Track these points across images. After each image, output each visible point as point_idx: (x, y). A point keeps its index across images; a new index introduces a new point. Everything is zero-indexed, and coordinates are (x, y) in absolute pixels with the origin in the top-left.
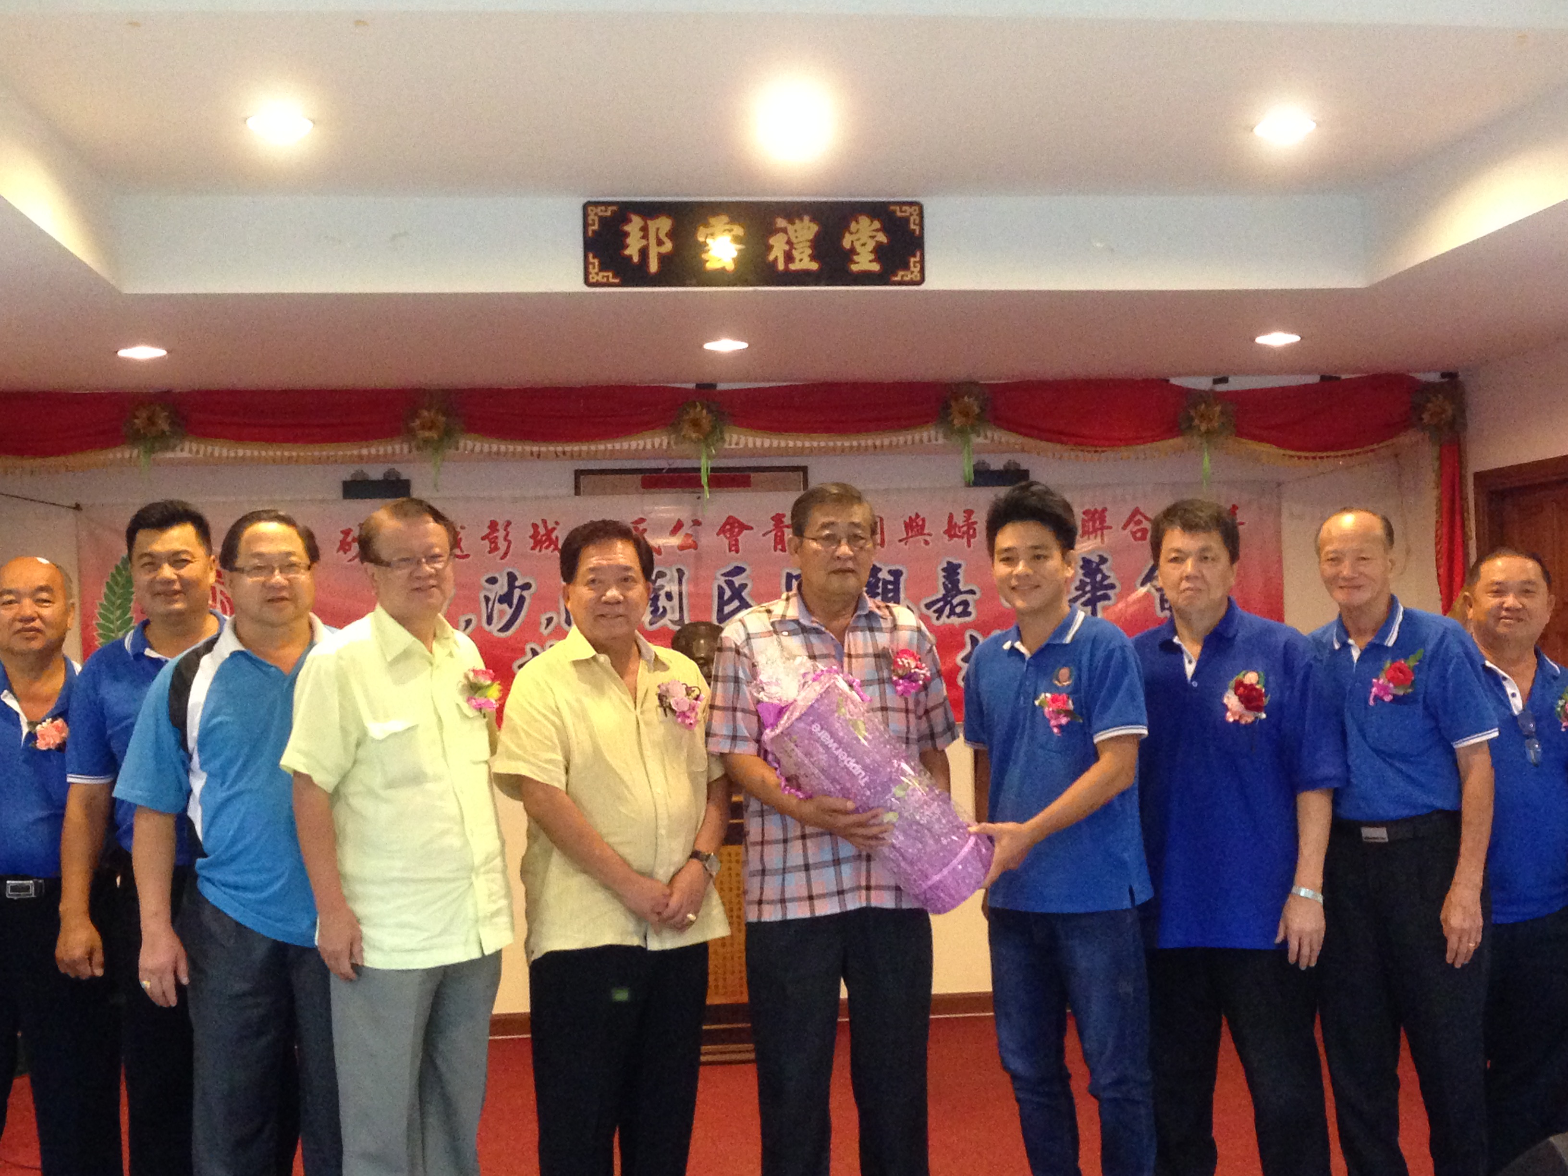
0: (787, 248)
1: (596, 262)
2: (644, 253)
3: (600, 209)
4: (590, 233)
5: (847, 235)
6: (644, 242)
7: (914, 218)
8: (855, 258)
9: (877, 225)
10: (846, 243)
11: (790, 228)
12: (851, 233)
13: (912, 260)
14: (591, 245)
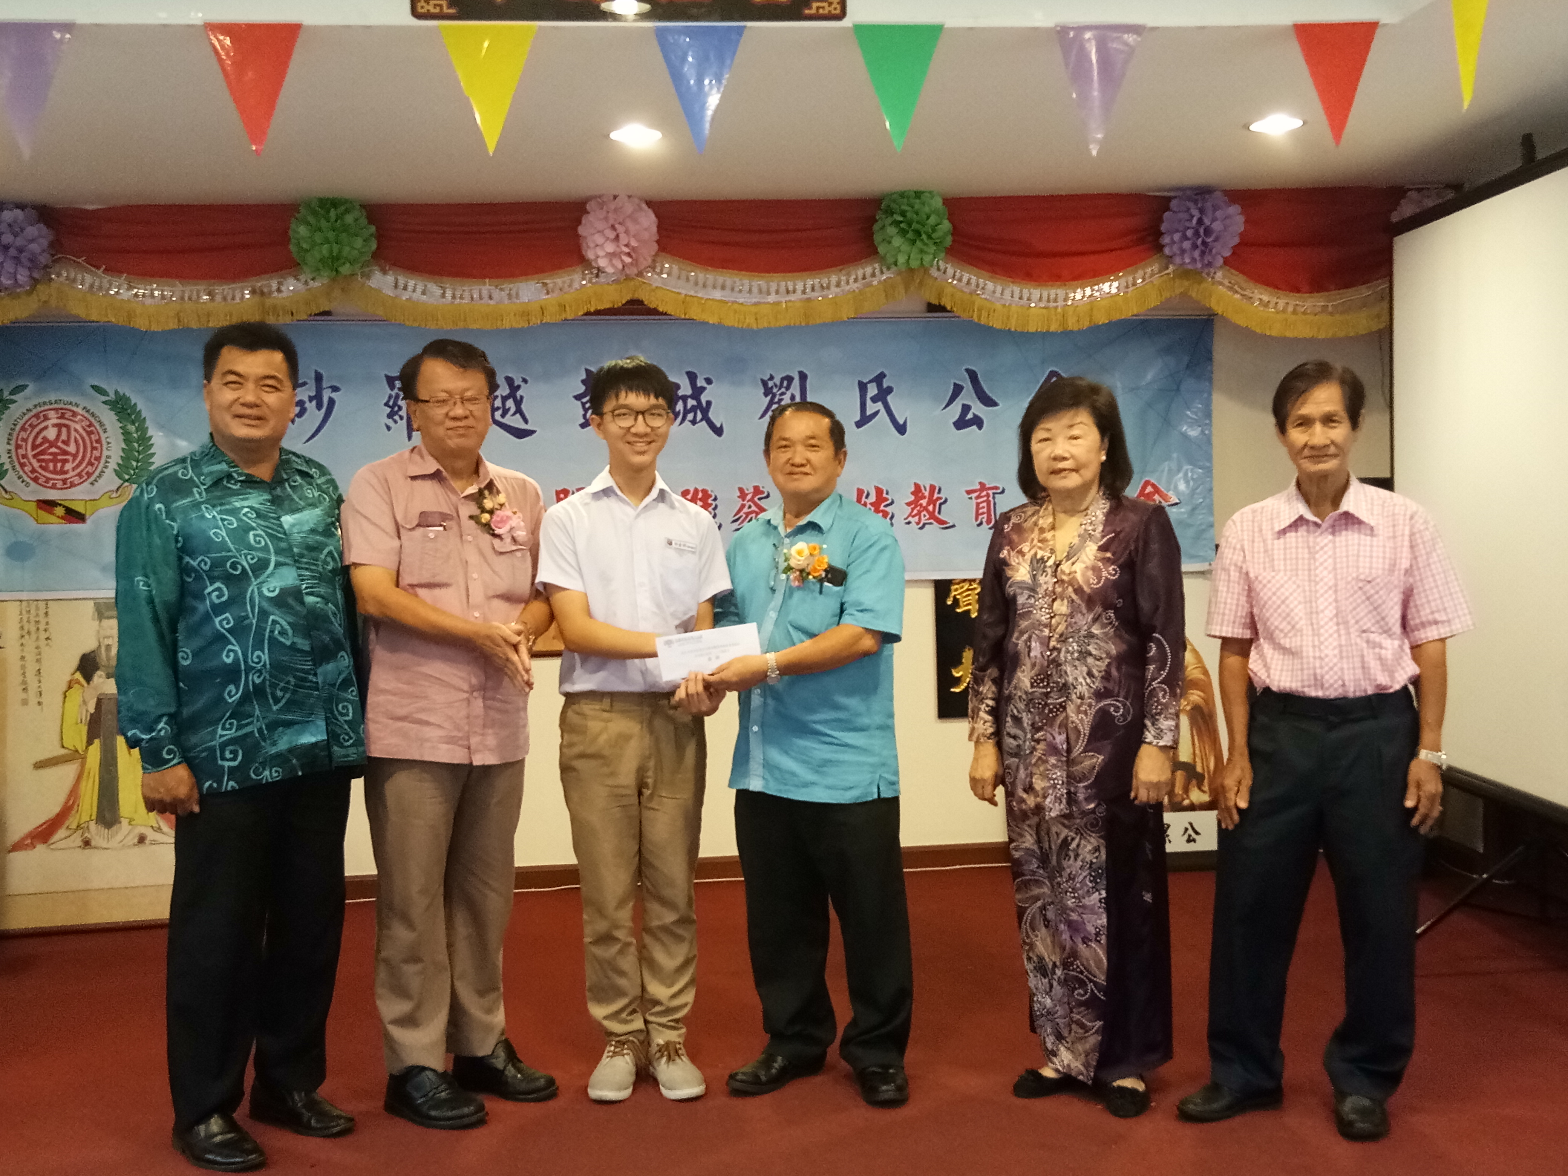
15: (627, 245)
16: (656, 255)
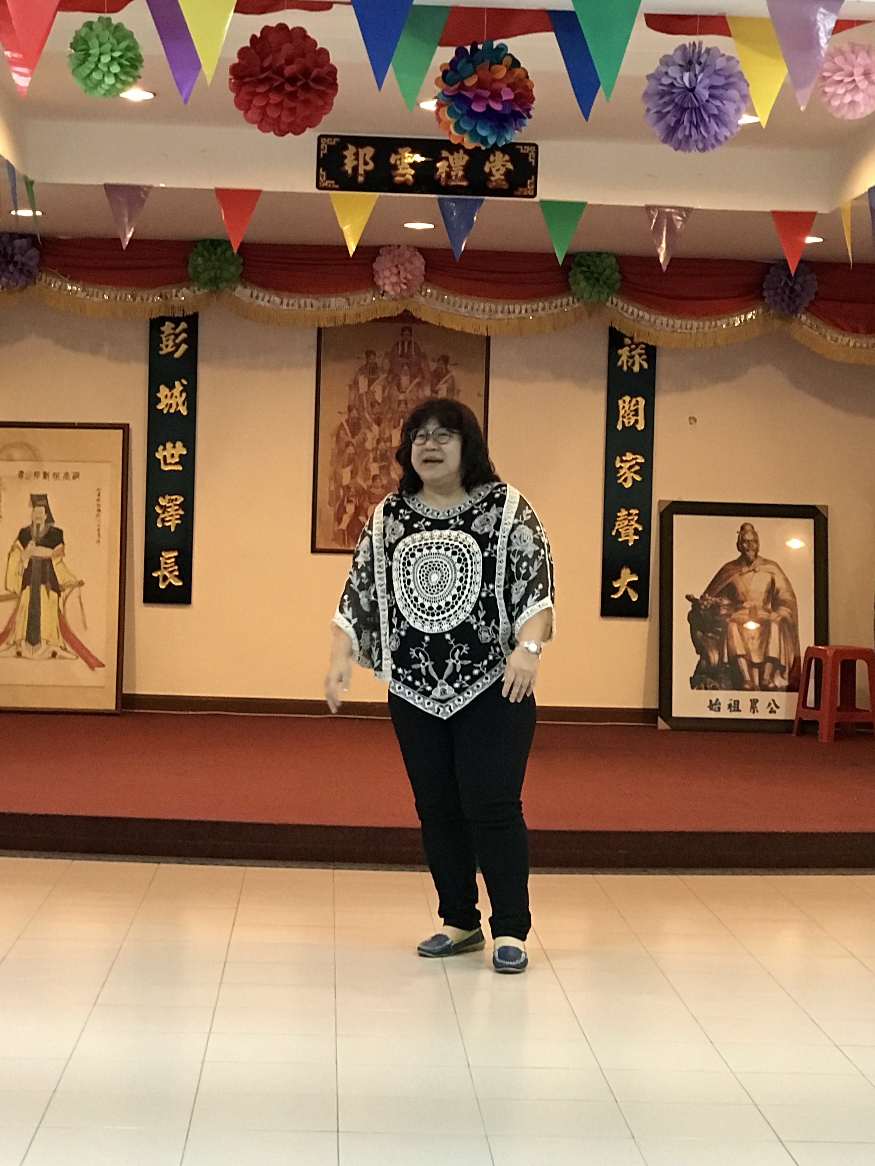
0: (448, 169)
1: (324, 174)
2: (355, 169)
3: (328, 139)
4: (322, 155)
5: (487, 163)
6: (355, 163)
7: (532, 154)
8: (493, 178)
9: (507, 157)
10: (487, 169)
11: (451, 158)
12: (490, 162)
13: (529, 181)
14: (321, 163)
15: (405, 278)
16: (423, 284)
